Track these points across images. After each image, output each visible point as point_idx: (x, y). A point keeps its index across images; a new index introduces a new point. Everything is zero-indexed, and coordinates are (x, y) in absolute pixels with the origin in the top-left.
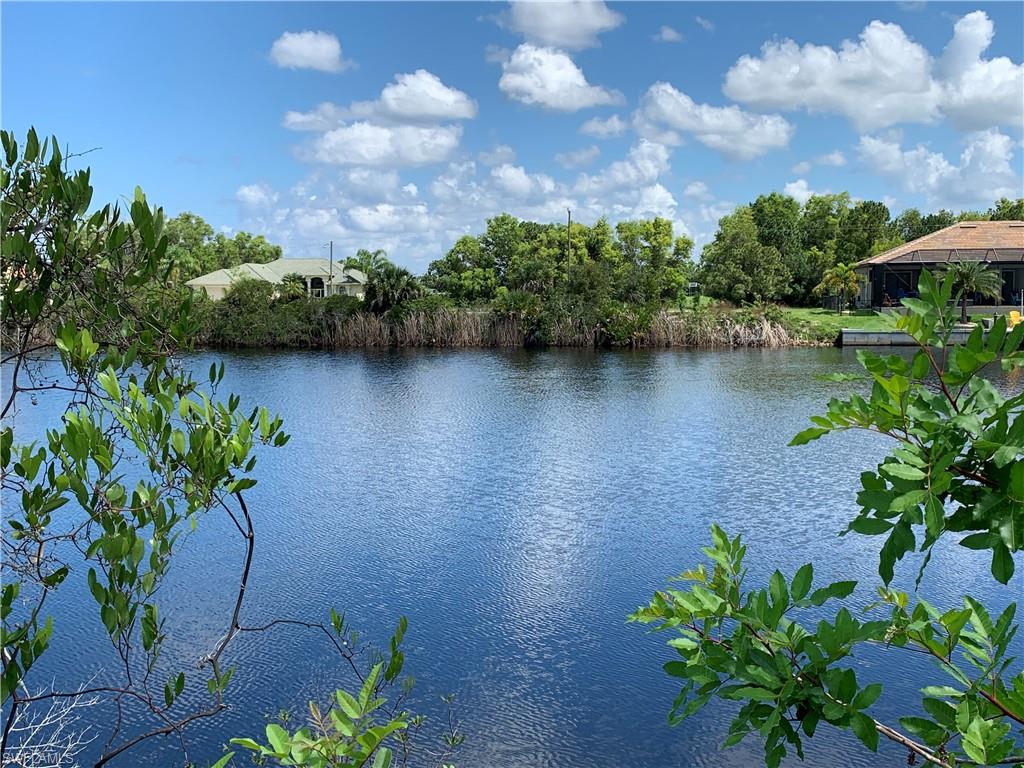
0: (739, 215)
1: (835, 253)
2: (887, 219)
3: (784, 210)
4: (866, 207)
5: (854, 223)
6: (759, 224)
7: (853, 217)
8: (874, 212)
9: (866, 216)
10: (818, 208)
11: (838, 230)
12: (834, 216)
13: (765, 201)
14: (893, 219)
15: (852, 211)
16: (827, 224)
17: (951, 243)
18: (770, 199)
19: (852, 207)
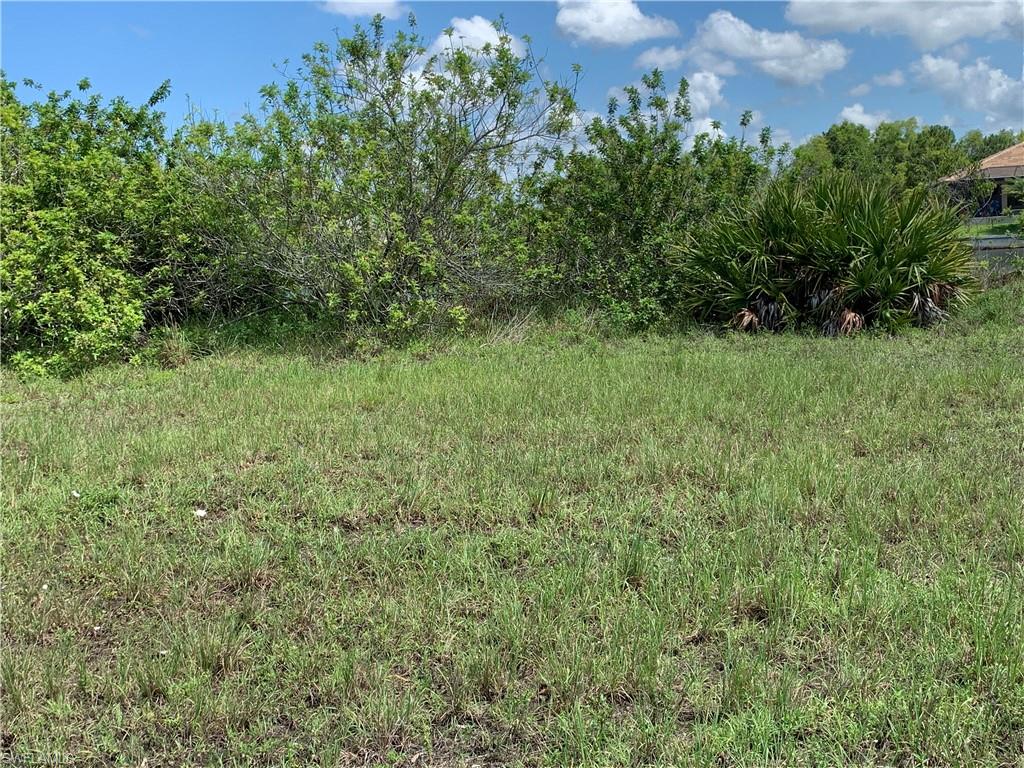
0: (815, 143)
1: (906, 175)
2: (953, 141)
3: (856, 138)
4: (933, 131)
5: (922, 146)
6: (834, 152)
7: (921, 142)
8: (940, 135)
9: (932, 139)
10: (887, 133)
11: (907, 153)
12: (903, 141)
13: (838, 130)
14: (957, 141)
15: (919, 136)
16: (896, 149)
17: (1017, 160)
18: (843, 127)
19: (918, 131)
